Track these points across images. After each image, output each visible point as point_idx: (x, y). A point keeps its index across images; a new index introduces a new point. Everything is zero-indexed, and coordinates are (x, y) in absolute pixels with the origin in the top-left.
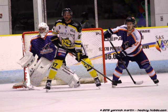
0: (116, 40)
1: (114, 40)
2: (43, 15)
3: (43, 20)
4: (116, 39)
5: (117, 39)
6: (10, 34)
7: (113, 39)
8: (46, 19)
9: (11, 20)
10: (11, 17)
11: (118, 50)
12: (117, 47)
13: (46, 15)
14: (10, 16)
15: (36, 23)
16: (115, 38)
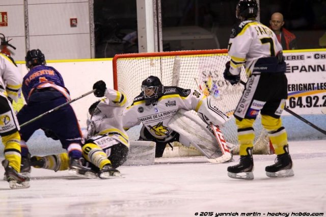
0: (294, 71)
1: (291, 71)
2: (154, 22)
3: (154, 31)
4: (295, 69)
5: (298, 69)
6: (91, 58)
7: (290, 69)
8: (160, 30)
9: (93, 30)
10: (94, 25)
11: (298, 90)
12: (297, 85)
13: (160, 21)
14: (92, 22)
15: (142, 37)
16: (293, 67)
